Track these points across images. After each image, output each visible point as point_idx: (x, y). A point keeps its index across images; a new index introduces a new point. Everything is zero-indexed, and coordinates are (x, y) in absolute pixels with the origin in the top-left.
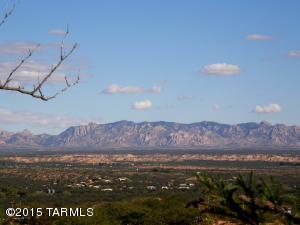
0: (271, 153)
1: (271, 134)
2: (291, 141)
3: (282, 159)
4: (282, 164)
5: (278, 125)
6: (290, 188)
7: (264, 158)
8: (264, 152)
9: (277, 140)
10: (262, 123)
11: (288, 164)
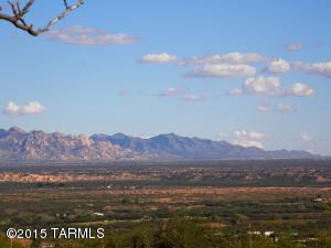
0: (25, 170)
1: (24, 144)
2: (52, 154)
3: (40, 178)
4: (40, 185)
5: (34, 132)
6: (52, 218)
7: (16, 178)
8: (15, 170)
9: (33, 152)
10: (12, 129)
11: (49, 185)
